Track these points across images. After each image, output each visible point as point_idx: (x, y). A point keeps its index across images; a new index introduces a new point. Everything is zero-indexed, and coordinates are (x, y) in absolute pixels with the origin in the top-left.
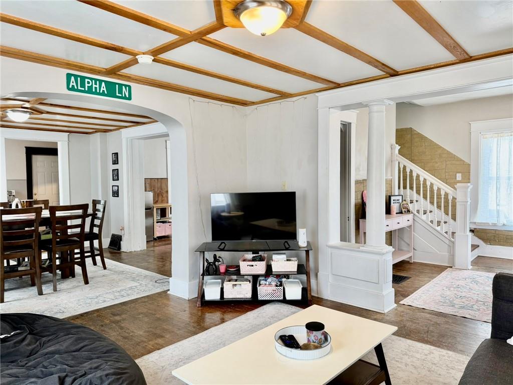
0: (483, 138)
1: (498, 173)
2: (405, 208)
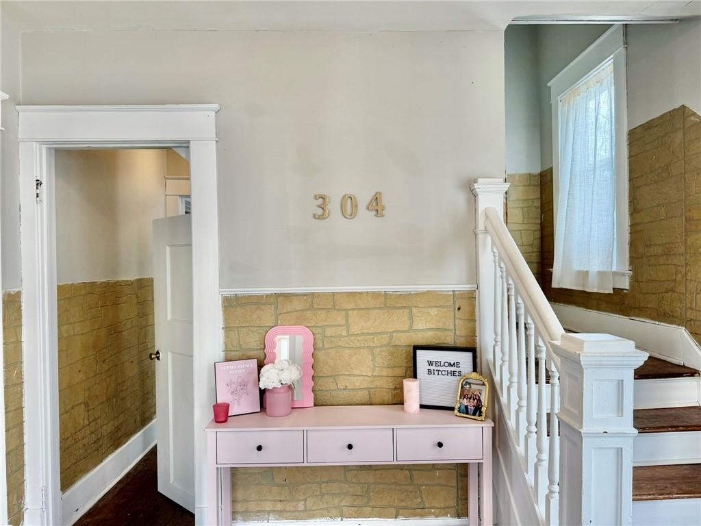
2: (470, 398)
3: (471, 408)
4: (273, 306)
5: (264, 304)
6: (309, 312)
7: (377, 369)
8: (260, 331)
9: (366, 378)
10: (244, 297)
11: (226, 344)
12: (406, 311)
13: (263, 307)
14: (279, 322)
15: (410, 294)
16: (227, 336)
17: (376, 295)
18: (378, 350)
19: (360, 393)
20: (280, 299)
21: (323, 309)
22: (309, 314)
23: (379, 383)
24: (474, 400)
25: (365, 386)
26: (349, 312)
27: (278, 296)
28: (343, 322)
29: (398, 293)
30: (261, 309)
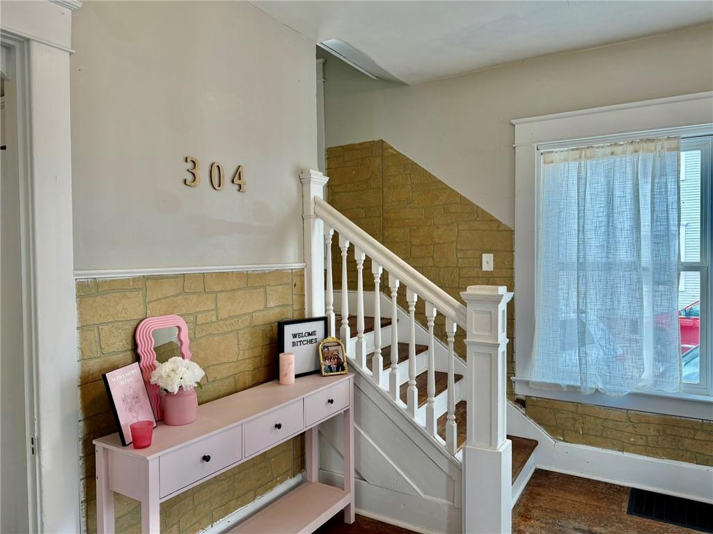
0: (545, 163)
1: (581, 255)
2: (331, 359)
3: (334, 367)
4: (141, 293)
5: (131, 290)
6: (180, 297)
7: (241, 352)
8: (127, 327)
9: (232, 364)
10: (105, 282)
11: (82, 350)
12: (262, 290)
13: (128, 294)
14: (148, 312)
15: (265, 273)
16: (83, 339)
17: (239, 275)
18: (242, 332)
19: (227, 381)
20: (149, 283)
21: (194, 293)
22: (180, 300)
23: (242, 368)
24: (334, 359)
25: (231, 373)
26: (219, 294)
27: (146, 278)
28: (213, 306)
29: (256, 272)
30: (127, 296)
